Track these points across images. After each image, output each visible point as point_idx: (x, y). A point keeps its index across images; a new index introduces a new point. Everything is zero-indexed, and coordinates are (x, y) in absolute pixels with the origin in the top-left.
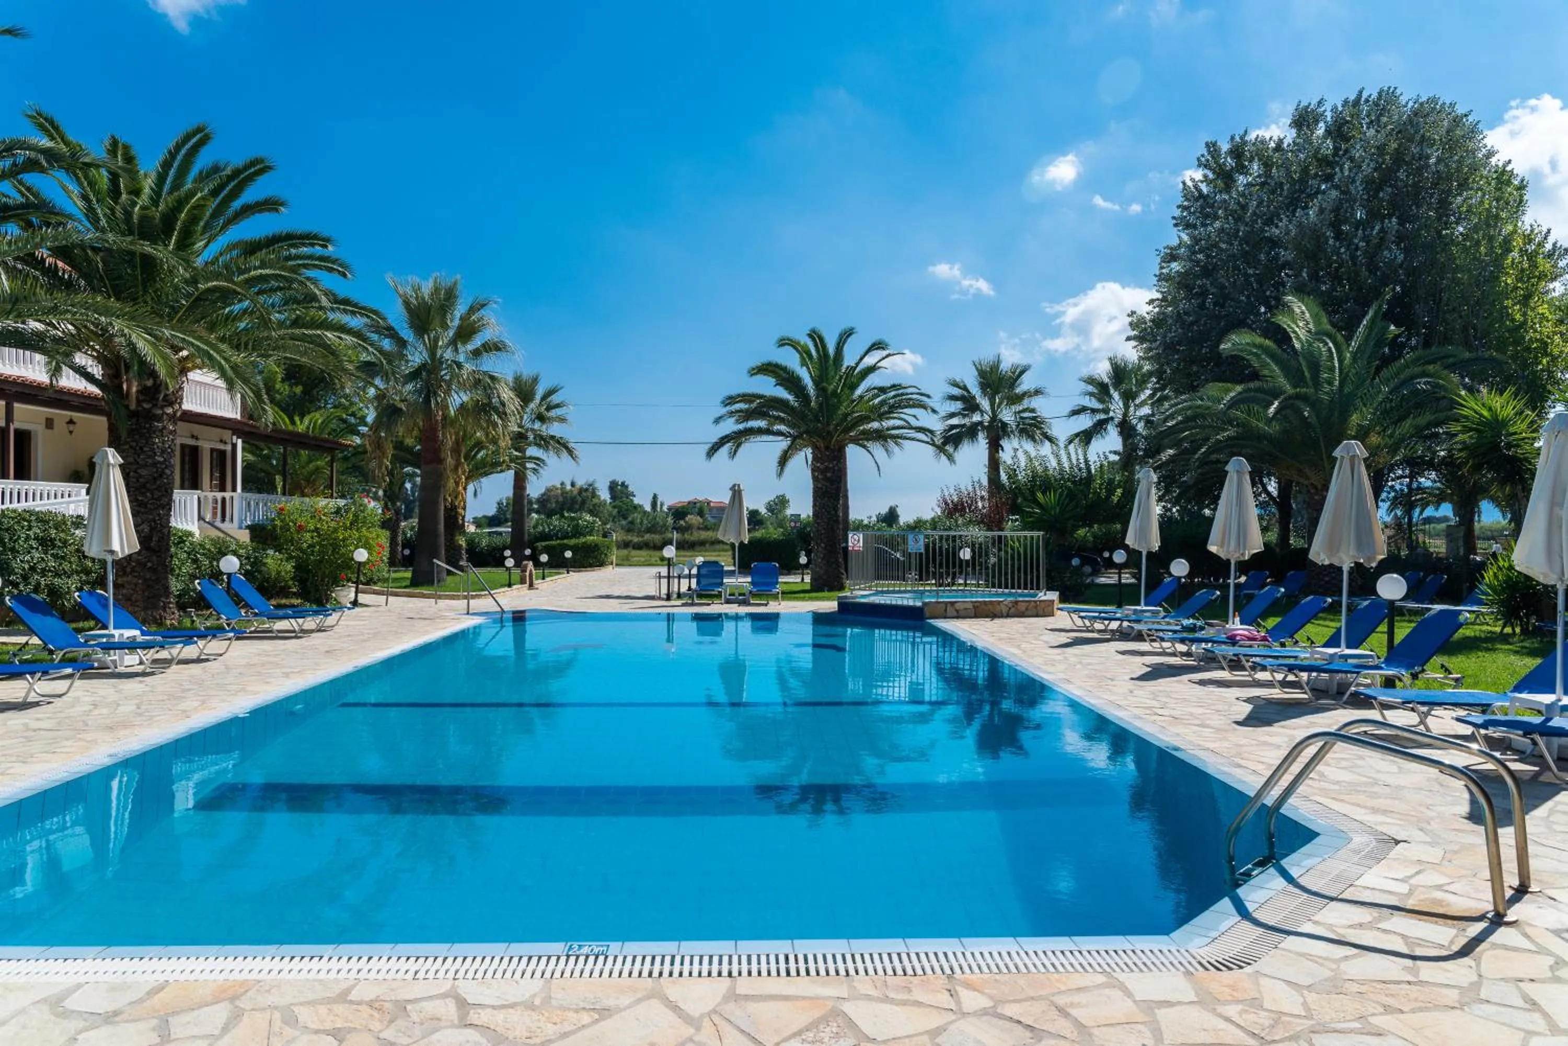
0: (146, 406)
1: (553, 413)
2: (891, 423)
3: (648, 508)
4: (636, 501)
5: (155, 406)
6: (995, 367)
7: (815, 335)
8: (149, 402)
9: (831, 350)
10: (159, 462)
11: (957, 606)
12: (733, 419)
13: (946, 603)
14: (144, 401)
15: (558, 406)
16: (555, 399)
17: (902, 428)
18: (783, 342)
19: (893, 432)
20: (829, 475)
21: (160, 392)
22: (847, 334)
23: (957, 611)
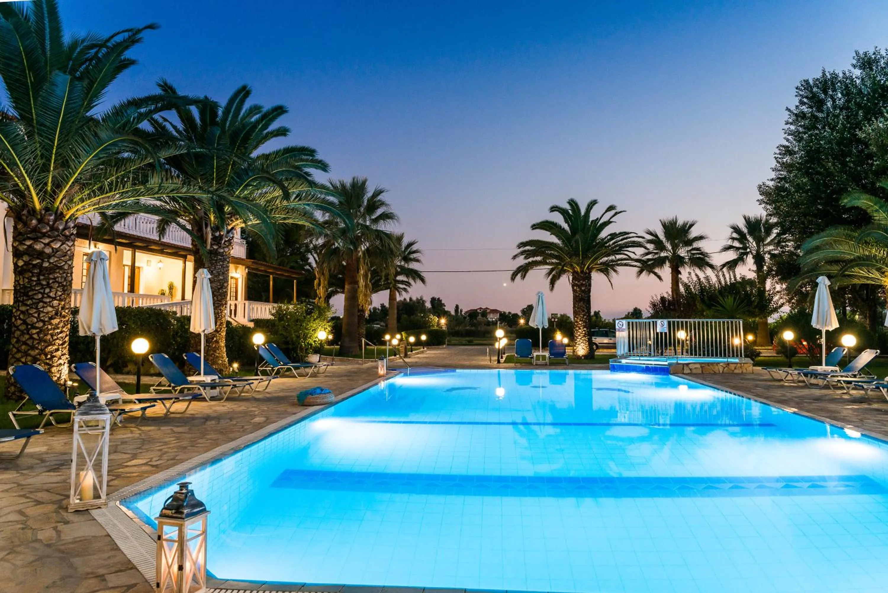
0: (215, 247)
1: (412, 256)
2: (618, 257)
3: (453, 313)
4: (446, 309)
5: (220, 247)
6: (673, 223)
7: (573, 203)
8: (217, 245)
9: (583, 212)
10: (221, 279)
11: (690, 366)
12: (523, 256)
13: (683, 364)
14: (214, 244)
15: (415, 252)
16: (414, 248)
17: (625, 259)
18: (554, 209)
19: (619, 262)
20: (583, 288)
21: (222, 239)
22: (593, 203)
23: (691, 369)
